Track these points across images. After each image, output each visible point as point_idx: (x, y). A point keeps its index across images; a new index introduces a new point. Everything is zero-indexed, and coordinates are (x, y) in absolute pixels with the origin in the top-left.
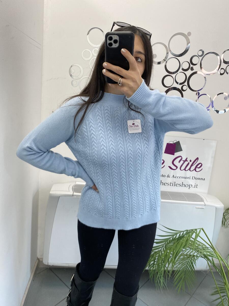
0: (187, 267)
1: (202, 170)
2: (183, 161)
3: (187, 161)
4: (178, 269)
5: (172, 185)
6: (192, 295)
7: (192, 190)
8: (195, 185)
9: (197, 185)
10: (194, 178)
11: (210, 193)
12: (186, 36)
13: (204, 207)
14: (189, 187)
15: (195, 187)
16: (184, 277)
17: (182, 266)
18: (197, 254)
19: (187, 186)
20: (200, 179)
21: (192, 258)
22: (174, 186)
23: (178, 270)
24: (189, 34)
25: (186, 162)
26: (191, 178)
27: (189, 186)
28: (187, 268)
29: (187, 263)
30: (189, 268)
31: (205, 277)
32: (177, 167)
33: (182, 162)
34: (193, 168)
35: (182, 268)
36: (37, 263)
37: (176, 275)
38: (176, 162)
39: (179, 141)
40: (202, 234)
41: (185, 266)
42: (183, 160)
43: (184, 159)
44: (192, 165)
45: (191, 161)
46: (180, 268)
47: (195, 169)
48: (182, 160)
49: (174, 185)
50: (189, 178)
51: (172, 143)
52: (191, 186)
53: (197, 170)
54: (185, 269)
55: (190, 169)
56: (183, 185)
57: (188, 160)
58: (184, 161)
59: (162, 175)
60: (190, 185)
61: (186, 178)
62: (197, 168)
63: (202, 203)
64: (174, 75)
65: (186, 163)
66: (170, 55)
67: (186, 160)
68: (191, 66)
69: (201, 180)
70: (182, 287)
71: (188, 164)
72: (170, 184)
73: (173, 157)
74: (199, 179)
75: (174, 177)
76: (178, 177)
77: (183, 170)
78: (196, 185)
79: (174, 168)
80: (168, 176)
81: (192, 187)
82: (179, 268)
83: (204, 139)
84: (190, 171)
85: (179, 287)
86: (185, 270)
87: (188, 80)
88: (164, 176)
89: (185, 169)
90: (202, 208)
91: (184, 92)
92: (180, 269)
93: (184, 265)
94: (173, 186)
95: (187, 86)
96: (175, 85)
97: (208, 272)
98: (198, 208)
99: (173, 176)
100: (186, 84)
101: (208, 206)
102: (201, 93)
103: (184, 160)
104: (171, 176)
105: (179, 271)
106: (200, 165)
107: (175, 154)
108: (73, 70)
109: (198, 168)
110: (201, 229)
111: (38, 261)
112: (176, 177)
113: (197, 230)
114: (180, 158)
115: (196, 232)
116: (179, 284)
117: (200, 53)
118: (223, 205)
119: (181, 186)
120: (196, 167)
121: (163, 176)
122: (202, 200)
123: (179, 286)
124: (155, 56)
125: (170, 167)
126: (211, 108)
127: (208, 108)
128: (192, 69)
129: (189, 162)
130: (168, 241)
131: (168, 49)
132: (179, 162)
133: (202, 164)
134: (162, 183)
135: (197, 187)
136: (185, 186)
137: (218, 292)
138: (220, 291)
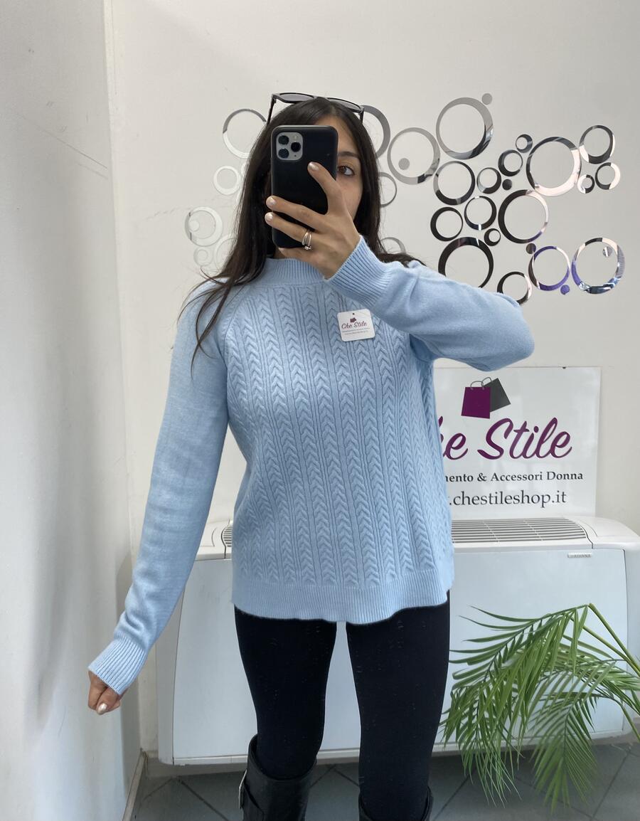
0: (567, 732)
1: (571, 452)
2: (515, 431)
3: (528, 431)
4: (541, 740)
5: (493, 500)
6: (594, 815)
7: (552, 511)
8: (558, 496)
9: (563, 495)
10: (551, 475)
11: (601, 512)
12: (481, 105)
13: (590, 552)
14: (543, 502)
15: (558, 501)
16: (564, 762)
17: (553, 732)
18: (591, 690)
19: (536, 499)
20: (570, 477)
21: (578, 703)
22: (501, 502)
23: (543, 742)
24: (487, 98)
25: (524, 433)
26: (545, 476)
27: (541, 498)
28: (569, 736)
29: (567, 720)
30: (575, 735)
31: (625, 759)
32: (501, 451)
33: (513, 435)
34: (546, 447)
35: (553, 737)
36: (141, 763)
37: (537, 760)
38: (498, 437)
39: (497, 380)
40: (592, 622)
41: (560, 728)
42: (515, 428)
43: (517, 426)
44: (541, 441)
45: (536, 429)
46: (548, 738)
47: (552, 451)
48: (513, 431)
49: (499, 501)
50: (538, 478)
51: (479, 385)
52: (546, 499)
53: (558, 451)
54: (561, 738)
55: (537, 452)
56: (526, 499)
57: (530, 427)
58: (520, 432)
59: (465, 476)
60: (543, 496)
61: (531, 477)
62: (556, 447)
63: (585, 541)
64: (460, 208)
65: (525, 437)
66: (445, 158)
67: (524, 429)
68: (504, 178)
69: (572, 478)
70: (560, 793)
71: (532, 437)
72: (488, 500)
73: (485, 424)
74: (565, 476)
75: (497, 479)
76: (509, 478)
77: (520, 456)
78: (560, 494)
79: (495, 453)
80: (481, 478)
81: (551, 501)
82: (543, 737)
83: (564, 368)
84: (539, 456)
85: (551, 796)
86: (562, 741)
87: (499, 214)
88: (470, 479)
89: (524, 454)
90: (586, 556)
91: (493, 247)
94: (496, 503)
95: (499, 230)
96: (468, 232)
97: (631, 744)
98: (575, 556)
99: (495, 474)
100: (496, 225)
101: (601, 547)
102: (539, 244)
103: (519, 429)
104: (489, 476)
105: (547, 745)
106: (564, 437)
107: (492, 414)
108: (194, 225)
109: (559, 447)
110: (586, 606)
111: (142, 759)
112: (504, 478)
113: (578, 610)
114: (507, 424)
115: (573, 617)
116: (552, 784)
117: (523, 143)
119: (521, 501)
120: (554, 445)
121: (466, 479)
122: (582, 534)
123: (553, 790)
124: (404, 164)
125: (482, 452)
126: (570, 282)
127: (565, 284)
128: (507, 186)
129: (533, 434)
130: (502, 652)
131: (436, 143)
132: (506, 435)
133: (568, 434)
134: (466, 500)
135: (563, 501)
136: (531, 500)
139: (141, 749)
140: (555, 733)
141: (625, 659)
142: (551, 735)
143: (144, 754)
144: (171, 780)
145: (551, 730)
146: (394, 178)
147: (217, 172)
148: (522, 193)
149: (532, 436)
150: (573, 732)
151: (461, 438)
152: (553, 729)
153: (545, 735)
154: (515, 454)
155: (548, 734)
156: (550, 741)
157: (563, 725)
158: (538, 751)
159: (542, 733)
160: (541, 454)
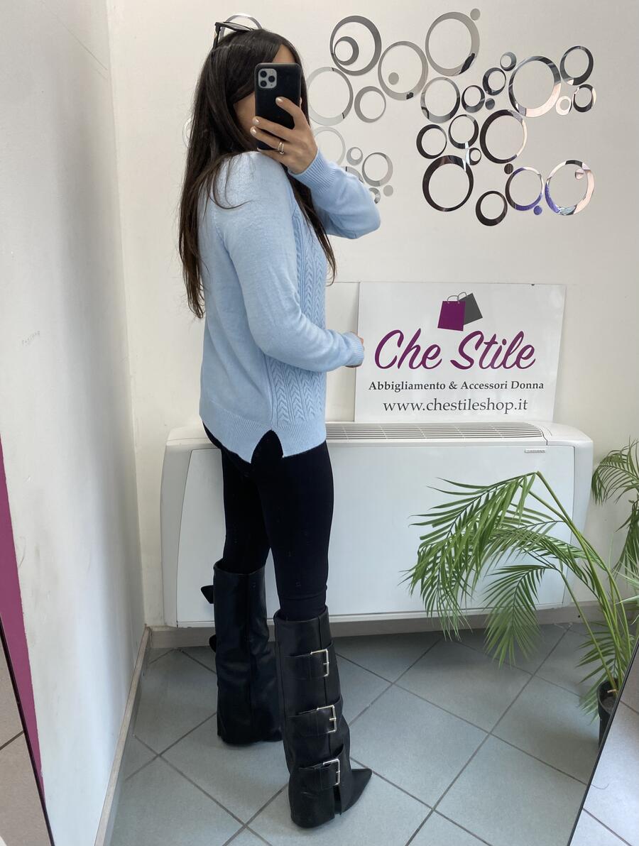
0: (515, 603)
1: (534, 364)
2: (485, 343)
3: (497, 343)
4: (492, 611)
5: (462, 407)
7: (515, 416)
8: (520, 403)
9: (525, 403)
10: (515, 384)
11: (557, 419)
12: (469, 20)
13: (544, 448)
15: (520, 409)
16: (512, 626)
17: (502, 604)
19: (500, 406)
20: (532, 386)
21: (526, 577)
22: (469, 409)
23: (494, 612)
24: (475, 13)
25: (493, 345)
26: (509, 385)
27: (505, 405)
28: (517, 607)
29: (516, 593)
30: (522, 606)
31: (564, 634)
32: (471, 361)
33: (483, 347)
34: (512, 359)
35: (502, 609)
36: (145, 639)
37: (490, 621)
38: (469, 348)
39: (472, 294)
41: (510, 599)
42: (484, 341)
43: (487, 339)
44: (508, 354)
45: (504, 342)
46: (498, 608)
47: (517, 363)
48: (483, 343)
49: (467, 407)
50: (504, 386)
51: (454, 299)
52: (509, 406)
53: (523, 363)
54: (510, 608)
55: (504, 363)
56: (491, 406)
57: (499, 340)
58: (489, 345)
59: (438, 385)
60: (507, 404)
61: (497, 386)
62: (521, 359)
63: (541, 439)
64: (445, 126)
65: (494, 348)
66: (433, 74)
67: (493, 341)
68: (488, 97)
69: (534, 387)
70: (507, 653)
71: (500, 349)
72: (457, 406)
73: (458, 336)
74: (528, 386)
75: (467, 388)
76: (477, 386)
77: (488, 366)
78: (523, 402)
79: (466, 363)
80: (453, 386)
81: (513, 408)
82: (494, 608)
83: (533, 285)
84: (505, 367)
86: (511, 610)
87: (480, 134)
88: (443, 387)
89: (492, 365)
90: (540, 451)
91: (475, 166)
92: (497, 610)
93: (508, 597)
94: (465, 409)
95: (480, 149)
96: (452, 151)
98: (531, 452)
99: (464, 383)
100: (477, 144)
101: (554, 444)
102: (516, 165)
103: (489, 341)
104: (459, 384)
105: (497, 615)
106: (529, 350)
107: (465, 327)
109: (525, 358)
110: (533, 473)
111: (147, 633)
112: (472, 387)
113: (526, 477)
114: (478, 337)
115: (522, 483)
116: (500, 646)
117: (507, 64)
118: (592, 441)
119: (486, 408)
120: (519, 356)
121: (439, 387)
122: (539, 434)
123: (501, 648)
124: (394, 78)
125: (454, 363)
126: (543, 204)
127: (537, 205)
128: (490, 104)
129: (501, 346)
130: (462, 515)
131: (425, 58)
132: (477, 347)
133: (532, 347)
134: (438, 406)
135: (525, 409)
136: (495, 407)
137: (597, 654)
138: (601, 650)
139: (146, 625)
140: (504, 605)
141: (565, 521)
142: (500, 607)
143: (149, 629)
144: (172, 650)
146: (384, 93)
148: (503, 113)
149: (501, 348)
150: (521, 604)
151: (436, 349)
152: (503, 600)
153: (495, 606)
154: (484, 366)
156: (499, 612)
157: (513, 596)
158: (490, 617)
159: (493, 605)
160: (507, 365)
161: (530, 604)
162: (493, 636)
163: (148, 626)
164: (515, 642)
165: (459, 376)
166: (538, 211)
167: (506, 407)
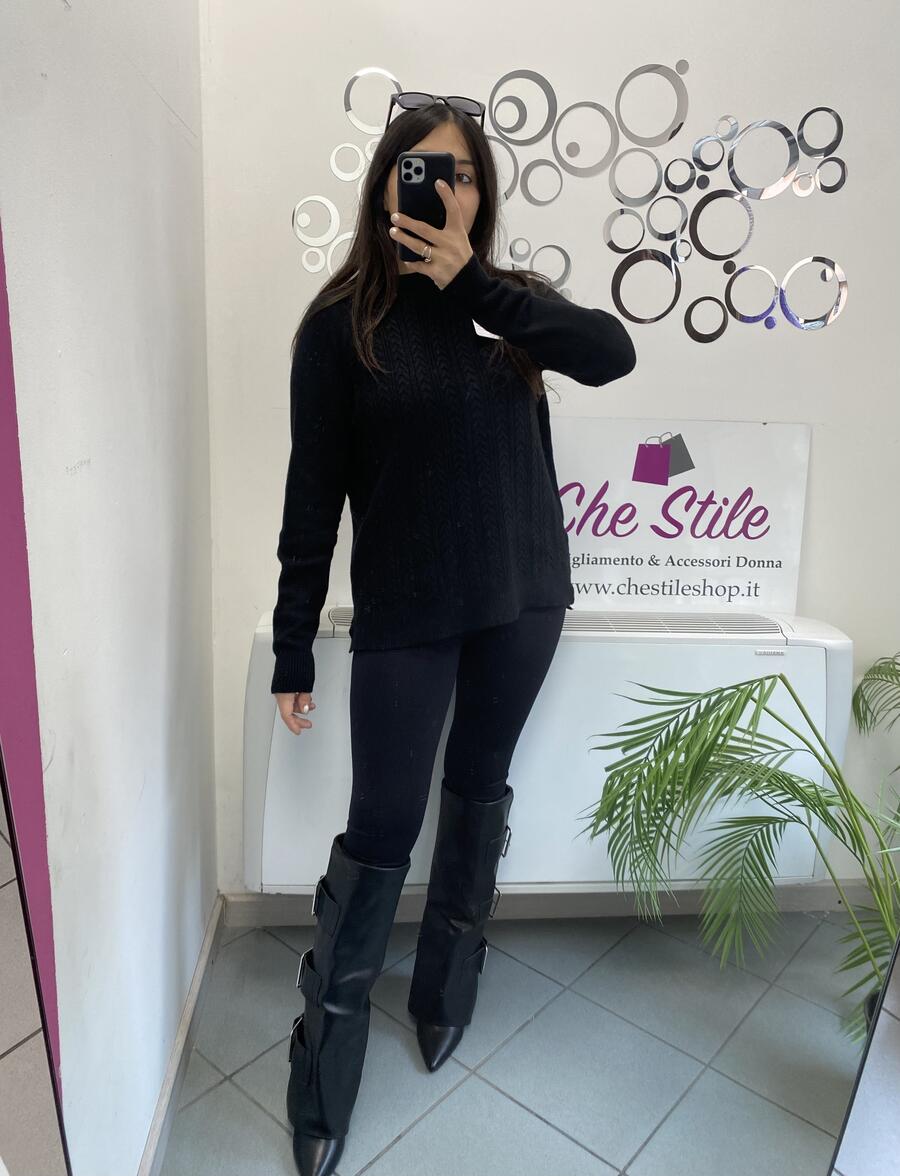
0: (744, 873)
1: (768, 533)
2: (698, 503)
3: (715, 503)
4: (710, 885)
5: (667, 590)
6: (775, 981)
7: (741, 605)
8: (750, 588)
9: (756, 588)
10: (742, 561)
11: (802, 610)
12: (675, 74)
13: (783, 649)
14: (730, 595)
15: (749, 595)
17: (725, 873)
19: (721, 591)
20: (766, 565)
21: (759, 834)
22: (678, 593)
23: (712, 887)
24: (683, 66)
25: (710, 506)
26: (734, 562)
27: (728, 589)
28: (748, 879)
29: (745, 858)
30: (754, 878)
32: (680, 527)
33: (696, 508)
34: (737, 525)
35: (723, 881)
37: (708, 900)
38: (676, 509)
39: (680, 436)
41: (735, 867)
42: (698, 499)
43: (702, 497)
44: (731, 517)
45: (726, 502)
46: (719, 881)
47: (744, 531)
48: (695, 503)
49: (674, 591)
50: (726, 564)
51: (655, 442)
52: (734, 591)
53: (753, 531)
54: (737, 880)
55: (725, 531)
56: (708, 590)
57: (718, 498)
58: (705, 505)
59: (632, 559)
60: (731, 588)
61: (716, 562)
62: (750, 526)
63: (779, 636)
64: (642, 210)
65: (711, 510)
66: (625, 143)
67: (710, 500)
68: (699, 173)
69: (768, 566)
70: (733, 947)
71: (719, 512)
72: (660, 589)
73: (661, 492)
74: (760, 563)
75: (674, 564)
76: (688, 563)
77: (703, 535)
78: (752, 586)
79: (672, 530)
80: (653, 562)
81: (740, 593)
82: (712, 880)
83: (765, 424)
84: (727, 536)
86: (738, 883)
87: (691, 220)
88: (640, 562)
89: (708, 532)
90: (775, 653)
91: (681, 263)
92: (717, 884)
93: (734, 864)
94: (671, 593)
95: (689, 240)
96: (651, 244)
98: (765, 654)
99: (671, 558)
100: (686, 235)
101: (798, 643)
102: (739, 263)
103: (704, 500)
104: (663, 559)
105: (717, 891)
106: (760, 513)
107: (671, 479)
109: (754, 525)
111: (220, 903)
112: (681, 563)
114: (689, 494)
116: (720, 939)
117: (725, 128)
118: (851, 641)
119: (702, 593)
120: (747, 522)
121: (634, 561)
122: (774, 628)
123: (724, 940)
124: (573, 149)
125: (656, 529)
126: (778, 314)
127: (770, 315)
128: (703, 182)
129: (721, 507)
130: (664, 734)
131: (617, 125)
132: (687, 507)
133: (766, 510)
134: (633, 588)
135: (756, 595)
136: (714, 592)
137: (865, 953)
138: (871, 947)
139: (218, 891)
140: (728, 875)
142: (722, 878)
143: (223, 898)
144: (254, 929)
145: (723, 872)
146: (560, 168)
147: (336, 150)
148: (721, 194)
149: (720, 509)
150: (753, 875)
151: (630, 509)
152: (725, 869)
153: (715, 878)
154: (697, 534)
155: (719, 877)
156: (721, 886)
157: (740, 863)
158: (708, 893)
159: (711, 875)
160: (731, 534)
161: (765, 875)
162: (712, 921)
163: (221, 893)
164: (744, 931)
165: (663, 548)
166: (770, 324)
167: (730, 592)
